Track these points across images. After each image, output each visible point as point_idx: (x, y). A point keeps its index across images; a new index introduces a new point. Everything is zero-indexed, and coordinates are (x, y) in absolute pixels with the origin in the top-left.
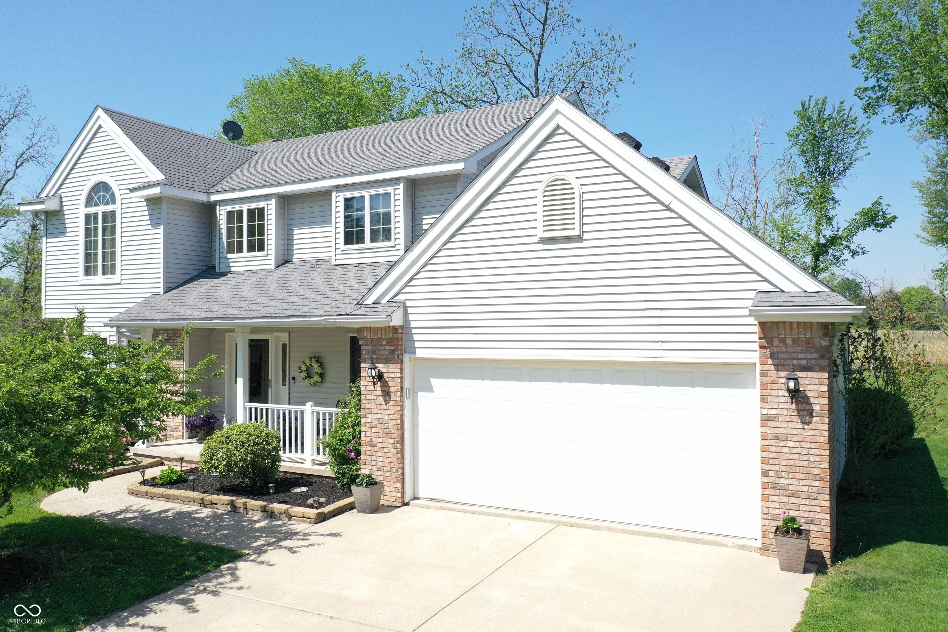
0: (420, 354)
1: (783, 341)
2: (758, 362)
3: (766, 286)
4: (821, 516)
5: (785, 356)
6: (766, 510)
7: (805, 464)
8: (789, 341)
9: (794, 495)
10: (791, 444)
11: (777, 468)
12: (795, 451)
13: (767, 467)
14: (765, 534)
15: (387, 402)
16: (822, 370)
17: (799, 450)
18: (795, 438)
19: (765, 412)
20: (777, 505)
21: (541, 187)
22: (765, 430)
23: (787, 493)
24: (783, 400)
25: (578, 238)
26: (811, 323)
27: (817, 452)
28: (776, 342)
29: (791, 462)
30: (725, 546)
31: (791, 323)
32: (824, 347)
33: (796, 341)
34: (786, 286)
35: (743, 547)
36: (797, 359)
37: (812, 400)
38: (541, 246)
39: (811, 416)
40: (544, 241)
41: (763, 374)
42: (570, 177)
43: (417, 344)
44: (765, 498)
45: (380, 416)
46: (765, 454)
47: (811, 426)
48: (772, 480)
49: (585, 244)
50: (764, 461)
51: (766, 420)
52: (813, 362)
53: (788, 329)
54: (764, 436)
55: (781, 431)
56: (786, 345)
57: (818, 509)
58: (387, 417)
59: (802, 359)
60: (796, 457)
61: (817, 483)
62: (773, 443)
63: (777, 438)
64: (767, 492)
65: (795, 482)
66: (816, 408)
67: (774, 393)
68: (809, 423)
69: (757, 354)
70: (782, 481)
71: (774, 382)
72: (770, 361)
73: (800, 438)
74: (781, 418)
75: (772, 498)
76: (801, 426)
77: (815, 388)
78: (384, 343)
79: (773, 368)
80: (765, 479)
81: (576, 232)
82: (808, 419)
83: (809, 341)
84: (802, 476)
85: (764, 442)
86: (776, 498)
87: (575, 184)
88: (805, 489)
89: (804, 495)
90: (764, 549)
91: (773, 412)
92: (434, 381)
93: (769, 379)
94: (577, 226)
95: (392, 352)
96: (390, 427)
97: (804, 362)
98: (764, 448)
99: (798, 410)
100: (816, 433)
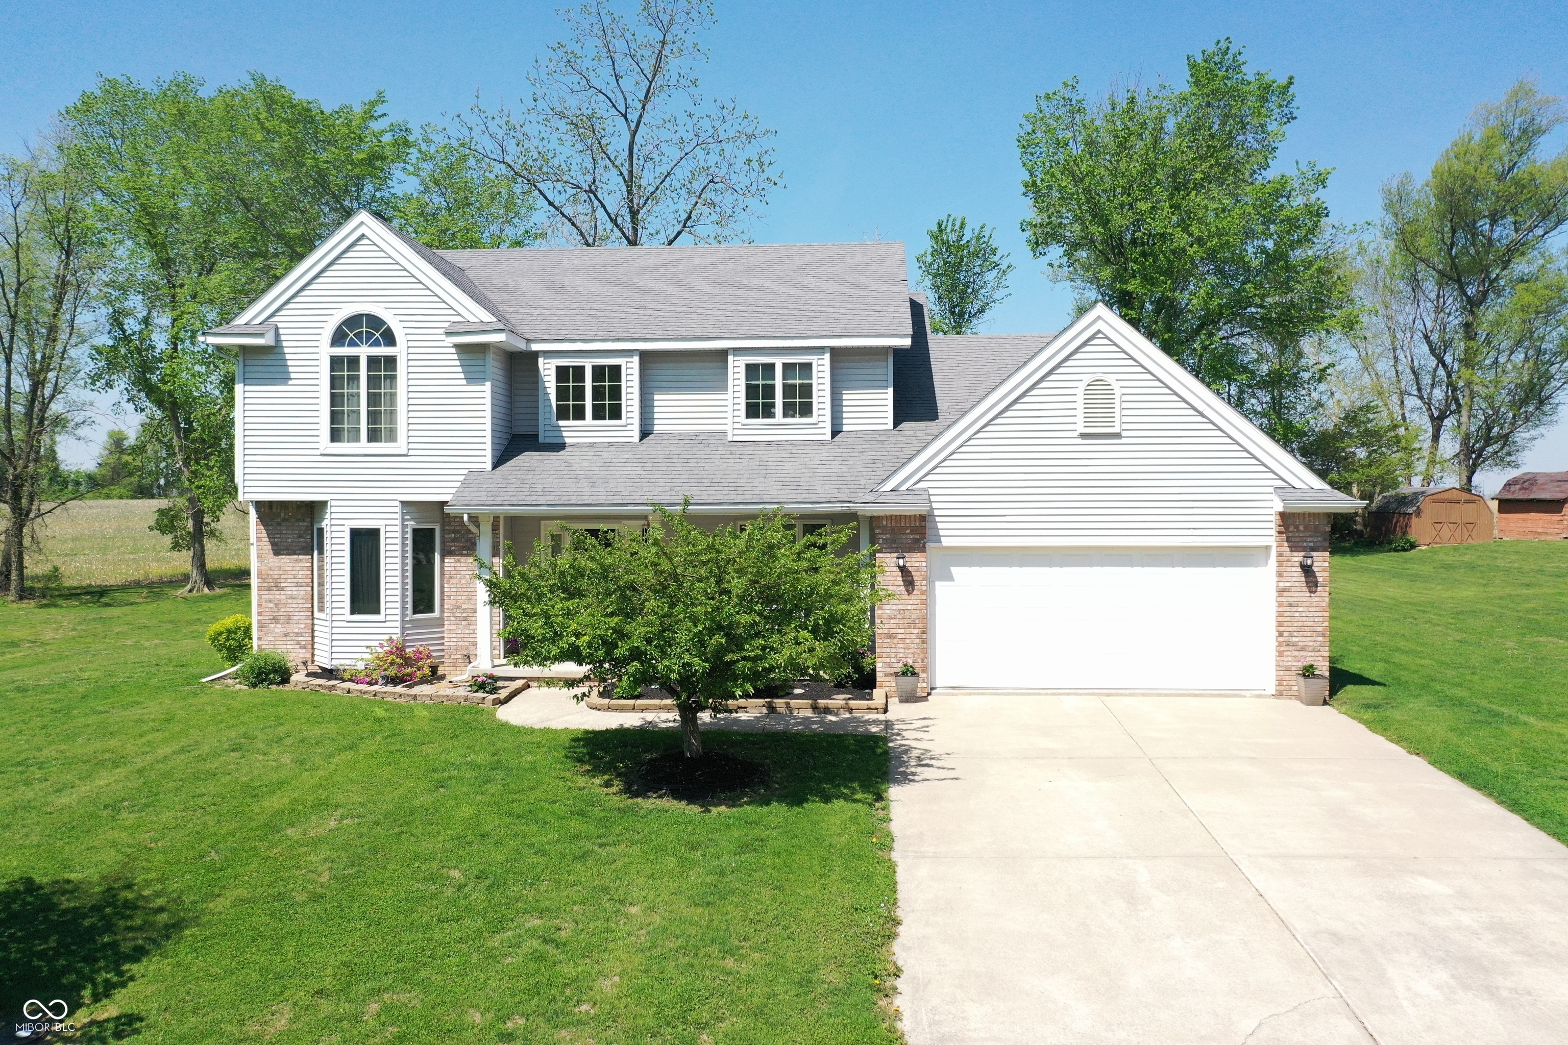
0: (946, 542)
1: (1297, 527)
2: (1274, 545)
3: (1281, 484)
4: (1323, 663)
5: (1297, 539)
6: (1281, 664)
7: (1311, 624)
8: (1301, 528)
9: (1303, 649)
10: (1301, 609)
11: (1290, 629)
12: (1304, 614)
13: (1282, 629)
14: (1280, 683)
15: (909, 592)
16: (1325, 550)
17: (1307, 614)
18: (1304, 604)
19: (1281, 585)
20: (1290, 659)
21: (1082, 386)
22: (1280, 599)
23: (1298, 648)
24: (1295, 574)
25: (1118, 436)
26: (1319, 514)
27: (1320, 614)
28: (1291, 529)
29: (1300, 624)
30: (1245, 696)
31: (1304, 513)
32: (1326, 532)
33: (1306, 527)
34: (1297, 484)
35: (1259, 696)
36: (1306, 541)
37: (1317, 574)
38: (1079, 441)
39: (1316, 586)
40: (1083, 436)
41: (1280, 555)
42: (1111, 379)
43: (941, 533)
44: (1280, 654)
45: (900, 607)
46: (1280, 619)
47: (1317, 594)
48: (1286, 639)
49: (1123, 441)
50: (1280, 624)
51: (1281, 591)
52: (1318, 544)
53: (1301, 518)
54: (1280, 605)
55: (1294, 599)
56: (1300, 531)
57: (1320, 659)
58: (909, 607)
59: (1310, 542)
60: (1304, 619)
61: (1320, 639)
62: (1288, 609)
63: (1290, 605)
64: (1282, 649)
65: (1304, 639)
66: (1320, 580)
67: (1289, 569)
68: (1315, 592)
69: (1273, 538)
70: (1294, 639)
71: (1288, 561)
72: (1286, 544)
73: (1308, 604)
74: (1293, 589)
75: (1286, 653)
76: (1308, 595)
77: (1320, 564)
78: (908, 531)
79: (1288, 549)
80: (1281, 639)
81: (1116, 430)
82: (1314, 589)
83: (1316, 527)
84: (1309, 634)
85: (1281, 609)
86: (1289, 653)
87: (1116, 386)
88: (1311, 644)
89: (1311, 649)
90: (1279, 695)
91: (1288, 584)
92: (954, 570)
93: (1285, 559)
94: (1117, 424)
95: (917, 541)
96: (914, 617)
97: (1312, 544)
98: (1280, 614)
99: (1307, 582)
100: (1320, 599)
